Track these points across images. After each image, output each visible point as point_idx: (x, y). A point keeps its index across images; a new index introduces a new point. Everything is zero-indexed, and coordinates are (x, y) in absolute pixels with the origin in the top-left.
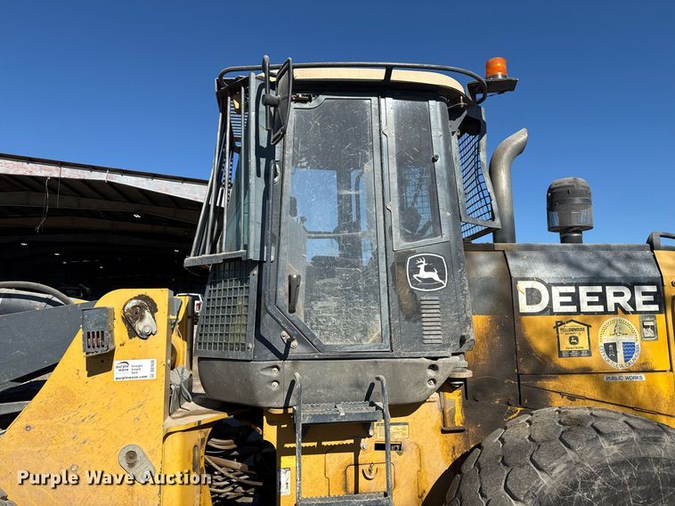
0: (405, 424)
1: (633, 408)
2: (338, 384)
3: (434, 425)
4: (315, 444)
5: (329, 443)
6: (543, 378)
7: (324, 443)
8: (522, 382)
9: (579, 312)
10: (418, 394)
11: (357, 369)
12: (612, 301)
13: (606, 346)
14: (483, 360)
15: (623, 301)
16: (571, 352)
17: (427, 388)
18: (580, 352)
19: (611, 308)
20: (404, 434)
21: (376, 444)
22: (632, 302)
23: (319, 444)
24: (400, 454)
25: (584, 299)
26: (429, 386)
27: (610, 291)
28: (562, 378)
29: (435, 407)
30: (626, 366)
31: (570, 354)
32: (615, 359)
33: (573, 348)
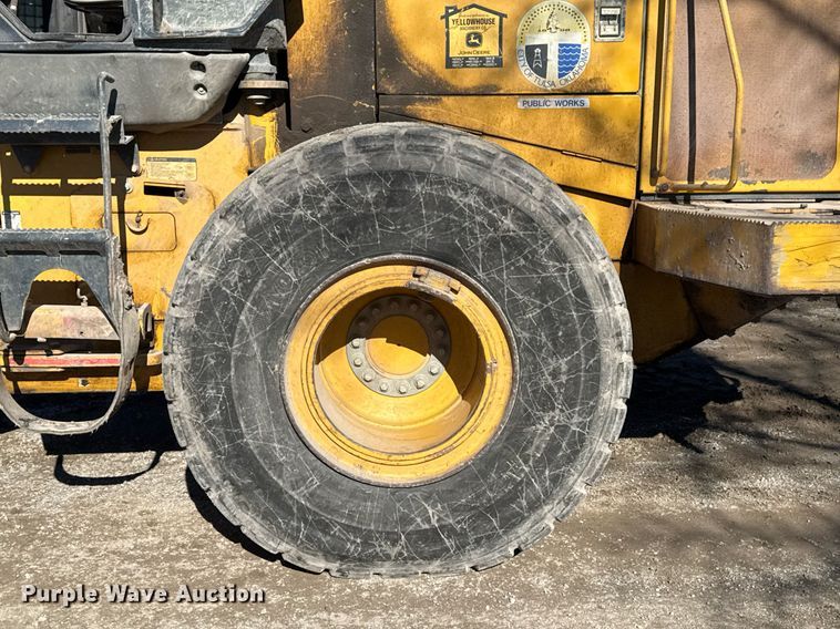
0: (191, 160)
1: (561, 151)
2: (62, 90)
3: (236, 163)
4: (58, 181)
5: (79, 182)
6: (416, 100)
7: (70, 181)
8: (382, 107)
10: (183, 108)
11: (88, 68)
13: (530, 49)
14: (318, 68)
16: (467, 58)
17: (195, 100)
18: (483, 59)
20: (189, 175)
21: (145, 187)
23: (64, 182)
24: (184, 202)
26: (198, 97)
28: (449, 101)
29: (239, 136)
30: (560, 84)
31: (465, 62)
32: (542, 72)
33: (472, 53)
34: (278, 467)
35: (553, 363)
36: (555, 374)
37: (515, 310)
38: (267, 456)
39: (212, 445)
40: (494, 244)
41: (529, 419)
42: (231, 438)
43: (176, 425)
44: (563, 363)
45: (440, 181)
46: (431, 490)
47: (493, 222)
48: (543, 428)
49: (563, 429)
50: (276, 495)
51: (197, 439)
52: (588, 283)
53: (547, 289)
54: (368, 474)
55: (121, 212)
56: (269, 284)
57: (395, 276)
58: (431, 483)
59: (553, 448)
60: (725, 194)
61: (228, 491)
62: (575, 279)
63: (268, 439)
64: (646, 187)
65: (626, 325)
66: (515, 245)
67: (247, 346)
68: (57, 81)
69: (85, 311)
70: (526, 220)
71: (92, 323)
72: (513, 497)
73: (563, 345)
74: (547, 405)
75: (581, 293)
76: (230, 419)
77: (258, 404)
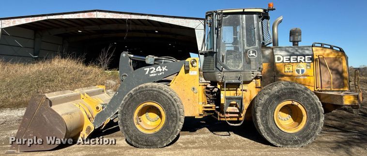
3: (254, 86)
5: (231, 89)
6: (280, 77)
8: (275, 78)
9: (290, 62)
10: (250, 79)
11: (237, 74)
12: (299, 59)
13: (297, 70)
15: (302, 60)
18: (290, 71)
19: (299, 61)
20: (247, 88)
21: (241, 90)
22: (304, 60)
23: (229, 89)
24: (246, 92)
25: (292, 59)
26: (252, 77)
27: (299, 57)
28: (285, 77)
29: (254, 83)
30: (302, 75)
31: (287, 72)
32: (299, 73)
33: (288, 71)
34: (273, 130)
35: (313, 115)
36: (313, 117)
37: (307, 107)
38: (272, 128)
39: (264, 127)
40: (304, 98)
41: (310, 124)
42: (267, 126)
43: (258, 123)
44: (315, 115)
45: (296, 89)
46: (296, 134)
47: (304, 95)
48: (312, 125)
49: (315, 125)
50: (273, 134)
51: (261, 126)
52: (317, 103)
53: (312, 104)
54: (286, 131)
55: (237, 93)
56: (272, 104)
57: (290, 102)
58: (296, 133)
59: (314, 128)
60: (326, 91)
61: (266, 134)
62: (315, 103)
63: (272, 126)
64: (316, 90)
65: (323, 110)
66: (307, 98)
67: (269, 112)
68: (232, 76)
69: (234, 108)
70: (308, 94)
71: (236, 110)
72: (308, 135)
73: (314, 113)
74: (312, 121)
75: (317, 105)
76: (267, 123)
77: (271, 120)
